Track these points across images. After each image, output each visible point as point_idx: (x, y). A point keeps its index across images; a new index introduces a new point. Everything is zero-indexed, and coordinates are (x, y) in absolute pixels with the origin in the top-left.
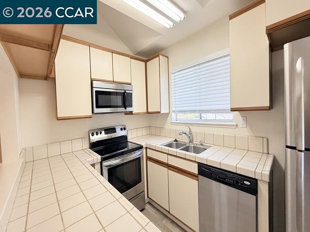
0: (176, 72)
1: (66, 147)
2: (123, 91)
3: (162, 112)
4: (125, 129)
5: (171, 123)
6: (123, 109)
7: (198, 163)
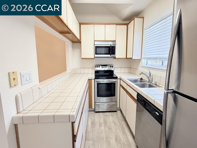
0: (147, 29)
1: (86, 71)
2: (110, 46)
3: (133, 58)
4: (112, 67)
5: (142, 66)
6: (109, 56)
7: (138, 93)
